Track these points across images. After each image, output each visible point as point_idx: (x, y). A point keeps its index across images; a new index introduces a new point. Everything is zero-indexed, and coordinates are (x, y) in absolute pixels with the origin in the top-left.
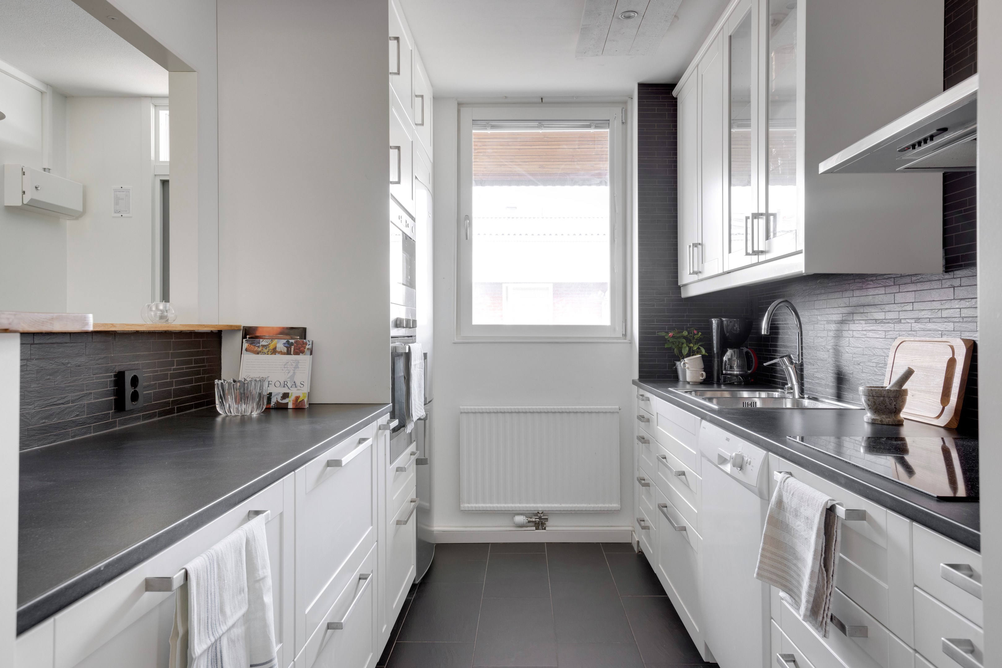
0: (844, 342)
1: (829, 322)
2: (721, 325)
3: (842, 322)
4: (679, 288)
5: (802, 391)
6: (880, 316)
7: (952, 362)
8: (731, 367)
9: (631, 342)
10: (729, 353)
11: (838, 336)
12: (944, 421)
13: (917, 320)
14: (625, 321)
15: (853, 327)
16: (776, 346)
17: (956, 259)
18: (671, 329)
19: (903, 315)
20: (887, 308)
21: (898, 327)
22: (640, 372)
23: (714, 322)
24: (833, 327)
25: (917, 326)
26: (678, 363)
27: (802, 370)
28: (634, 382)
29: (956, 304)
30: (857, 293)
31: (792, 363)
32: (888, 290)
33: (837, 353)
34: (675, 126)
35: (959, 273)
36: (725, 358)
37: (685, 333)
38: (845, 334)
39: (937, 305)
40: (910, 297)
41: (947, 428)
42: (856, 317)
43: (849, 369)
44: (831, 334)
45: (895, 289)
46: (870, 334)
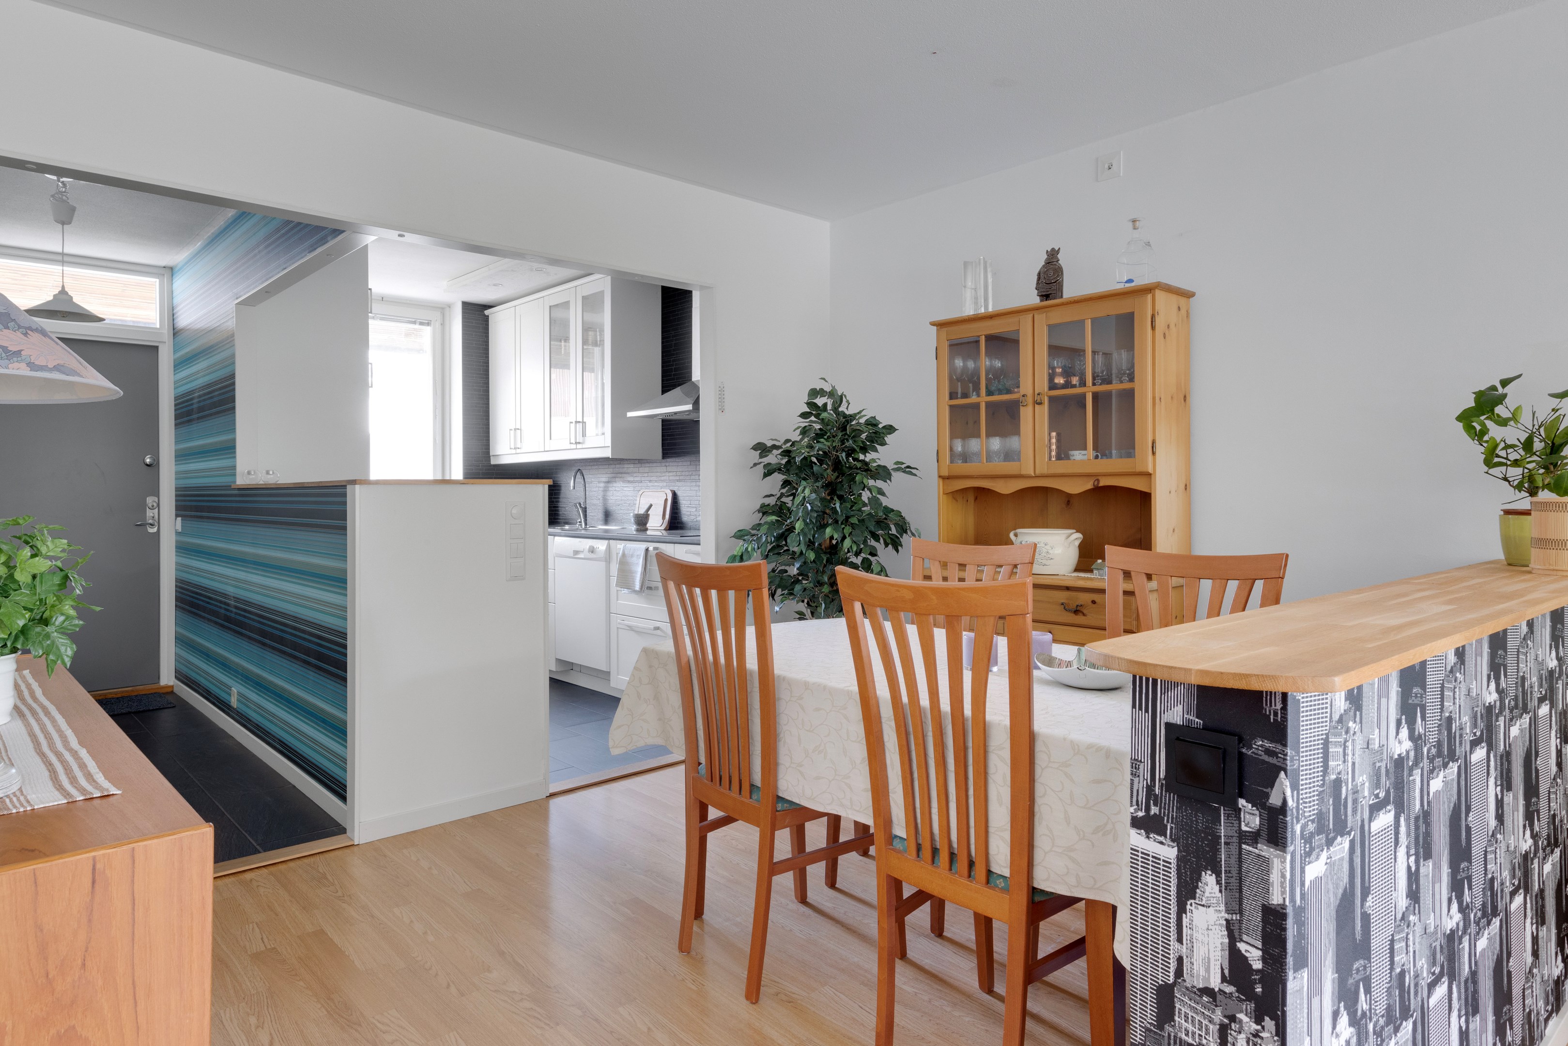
0: (609, 494)
1: (599, 482)
3: (608, 482)
4: (489, 457)
5: (586, 524)
6: (631, 479)
7: (666, 500)
11: (606, 490)
12: (663, 527)
13: (650, 481)
15: (615, 485)
16: (558, 498)
17: (667, 454)
19: (643, 479)
20: (635, 475)
21: (640, 484)
24: (602, 485)
25: (650, 484)
27: (586, 511)
29: (667, 474)
30: (618, 466)
31: (580, 507)
32: (636, 466)
33: (605, 499)
35: (668, 460)
38: (610, 489)
39: (658, 474)
40: (647, 470)
41: (665, 529)
42: (617, 479)
43: (612, 508)
44: (601, 489)
45: (639, 465)
46: (625, 489)
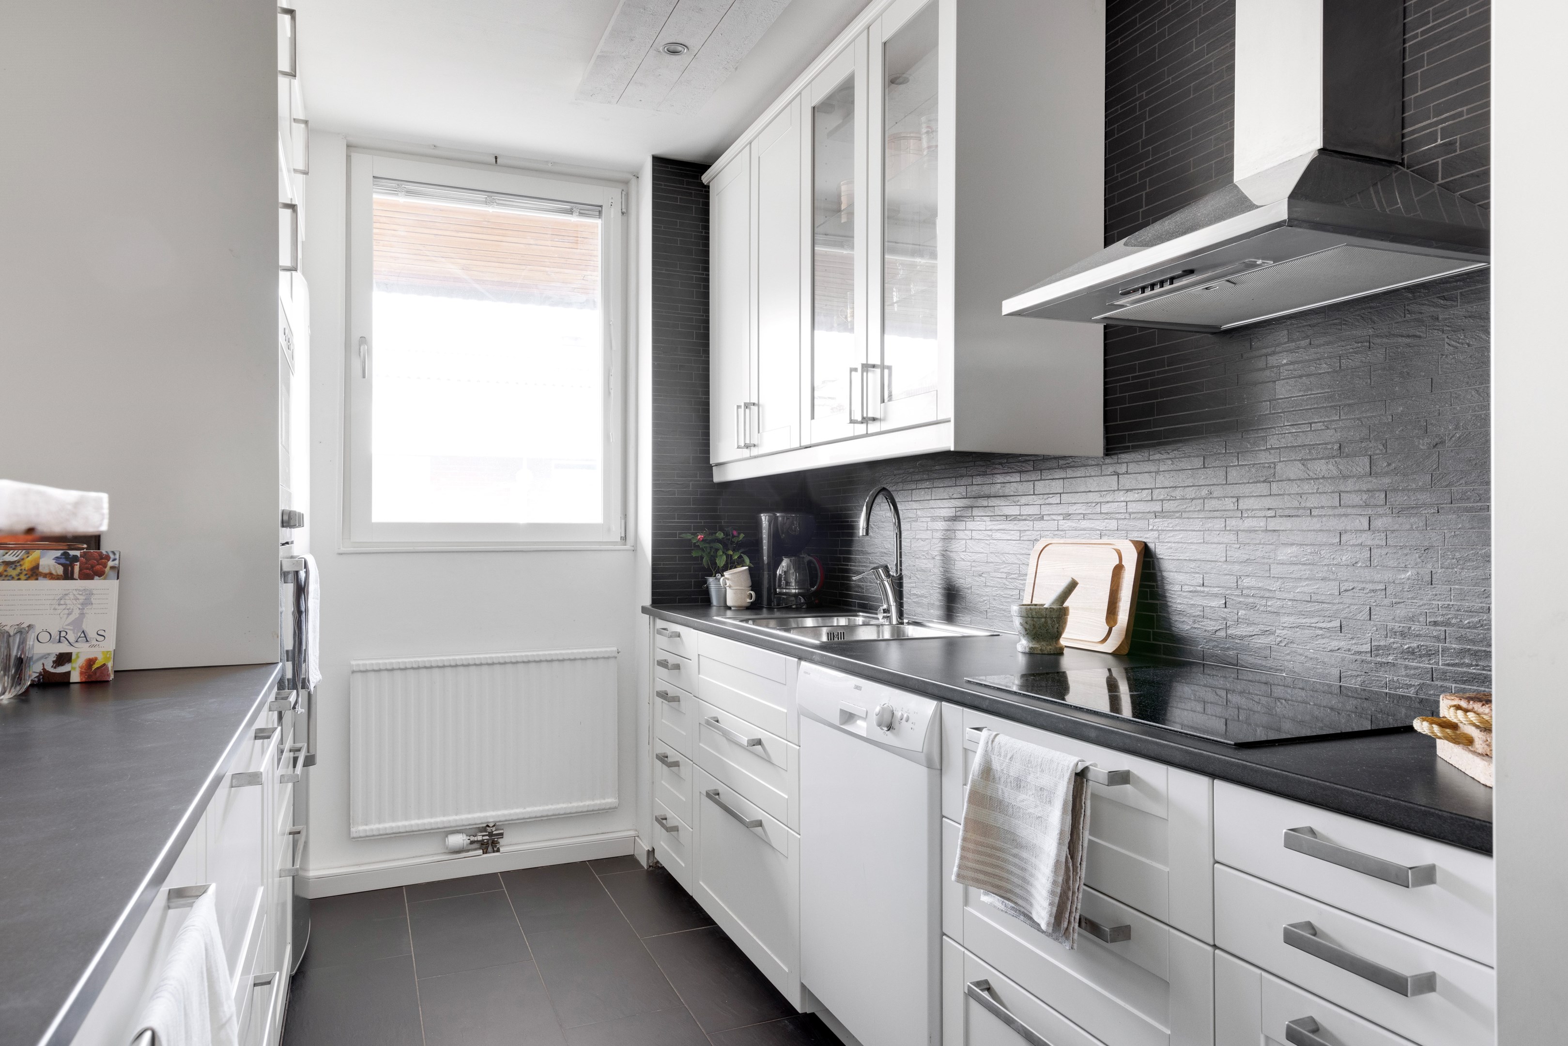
0: (957, 546)
1: (934, 519)
2: (773, 521)
3: (955, 519)
4: (710, 468)
5: (901, 614)
6: (1013, 510)
7: (1118, 570)
8: (788, 583)
9: (635, 549)
10: (785, 563)
11: (948, 537)
12: (1111, 646)
13: (1067, 516)
14: (625, 516)
15: (971, 525)
16: (849, 552)
17: (1122, 439)
18: (700, 529)
19: (1045, 510)
20: (1023, 500)
21: (1039, 525)
22: (654, 594)
23: (764, 518)
24: (941, 525)
25: (1066, 524)
26: (711, 580)
27: (901, 585)
28: (644, 610)
29: (1121, 496)
30: (978, 480)
31: (888, 575)
32: (1025, 477)
33: (946, 559)
34: (707, 228)
35: (1125, 457)
36: (778, 572)
37: (720, 535)
38: (959, 535)
39: (1092, 497)
40: (1057, 486)
41: (1114, 654)
42: (976, 512)
43: (964, 580)
44: (939, 535)
45: (1035, 476)
46: (998, 535)
